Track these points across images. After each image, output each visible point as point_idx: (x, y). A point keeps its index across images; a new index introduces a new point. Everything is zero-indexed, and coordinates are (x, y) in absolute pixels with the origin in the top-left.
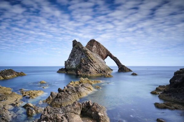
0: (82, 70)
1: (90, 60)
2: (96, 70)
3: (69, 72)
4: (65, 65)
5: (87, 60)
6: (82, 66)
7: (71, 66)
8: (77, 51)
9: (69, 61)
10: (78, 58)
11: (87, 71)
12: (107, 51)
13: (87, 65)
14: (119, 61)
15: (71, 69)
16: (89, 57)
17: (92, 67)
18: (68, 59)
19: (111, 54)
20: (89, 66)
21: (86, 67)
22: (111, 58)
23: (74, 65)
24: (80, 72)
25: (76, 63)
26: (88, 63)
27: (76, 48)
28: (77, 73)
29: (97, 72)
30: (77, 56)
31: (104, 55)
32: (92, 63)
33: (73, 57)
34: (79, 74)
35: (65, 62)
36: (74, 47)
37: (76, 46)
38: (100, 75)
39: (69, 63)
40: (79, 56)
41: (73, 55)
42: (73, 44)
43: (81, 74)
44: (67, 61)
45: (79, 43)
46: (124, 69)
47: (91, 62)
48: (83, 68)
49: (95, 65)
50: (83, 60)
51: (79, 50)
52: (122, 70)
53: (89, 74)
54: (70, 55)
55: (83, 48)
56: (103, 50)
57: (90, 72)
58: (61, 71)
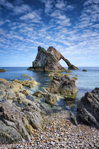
0: (48, 67)
1: (53, 60)
2: (58, 67)
3: (36, 70)
4: (33, 65)
5: (52, 60)
6: (48, 65)
7: (37, 65)
8: (42, 54)
9: (35, 61)
10: (43, 59)
11: (52, 68)
12: (61, 55)
13: (52, 63)
14: (69, 62)
15: (38, 67)
16: (53, 58)
17: (55, 65)
18: (35, 60)
19: (63, 57)
20: (53, 64)
21: (51, 65)
22: (64, 60)
23: (39, 64)
24: (47, 69)
25: (41, 63)
26: (52, 62)
27: (40, 52)
28: (44, 69)
29: (58, 68)
30: (42, 58)
31: (59, 58)
32: (56, 62)
33: (39, 59)
34: (46, 70)
35: (33, 62)
36: (39, 52)
37: (41, 51)
38: (60, 71)
39: (36, 63)
40: (43, 57)
41: (39, 57)
42: (38, 49)
43: (48, 70)
44: (34, 61)
45: (43, 48)
46: (73, 67)
47: (54, 61)
48: (49, 66)
49: (57, 63)
50: (49, 60)
51: (43, 53)
52: (72, 68)
53: (53, 70)
54: (36, 57)
55: (46, 52)
56: (58, 54)
57: (54, 69)
58: (30, 69)
